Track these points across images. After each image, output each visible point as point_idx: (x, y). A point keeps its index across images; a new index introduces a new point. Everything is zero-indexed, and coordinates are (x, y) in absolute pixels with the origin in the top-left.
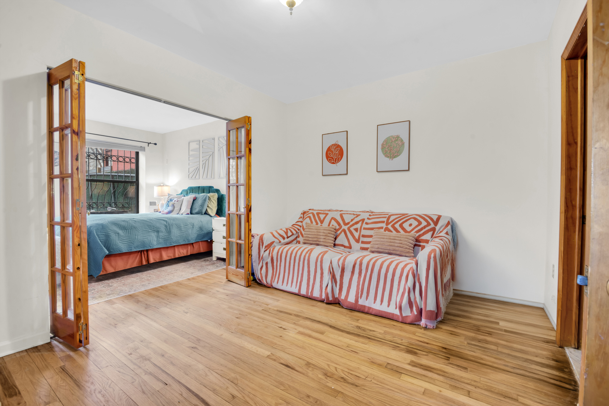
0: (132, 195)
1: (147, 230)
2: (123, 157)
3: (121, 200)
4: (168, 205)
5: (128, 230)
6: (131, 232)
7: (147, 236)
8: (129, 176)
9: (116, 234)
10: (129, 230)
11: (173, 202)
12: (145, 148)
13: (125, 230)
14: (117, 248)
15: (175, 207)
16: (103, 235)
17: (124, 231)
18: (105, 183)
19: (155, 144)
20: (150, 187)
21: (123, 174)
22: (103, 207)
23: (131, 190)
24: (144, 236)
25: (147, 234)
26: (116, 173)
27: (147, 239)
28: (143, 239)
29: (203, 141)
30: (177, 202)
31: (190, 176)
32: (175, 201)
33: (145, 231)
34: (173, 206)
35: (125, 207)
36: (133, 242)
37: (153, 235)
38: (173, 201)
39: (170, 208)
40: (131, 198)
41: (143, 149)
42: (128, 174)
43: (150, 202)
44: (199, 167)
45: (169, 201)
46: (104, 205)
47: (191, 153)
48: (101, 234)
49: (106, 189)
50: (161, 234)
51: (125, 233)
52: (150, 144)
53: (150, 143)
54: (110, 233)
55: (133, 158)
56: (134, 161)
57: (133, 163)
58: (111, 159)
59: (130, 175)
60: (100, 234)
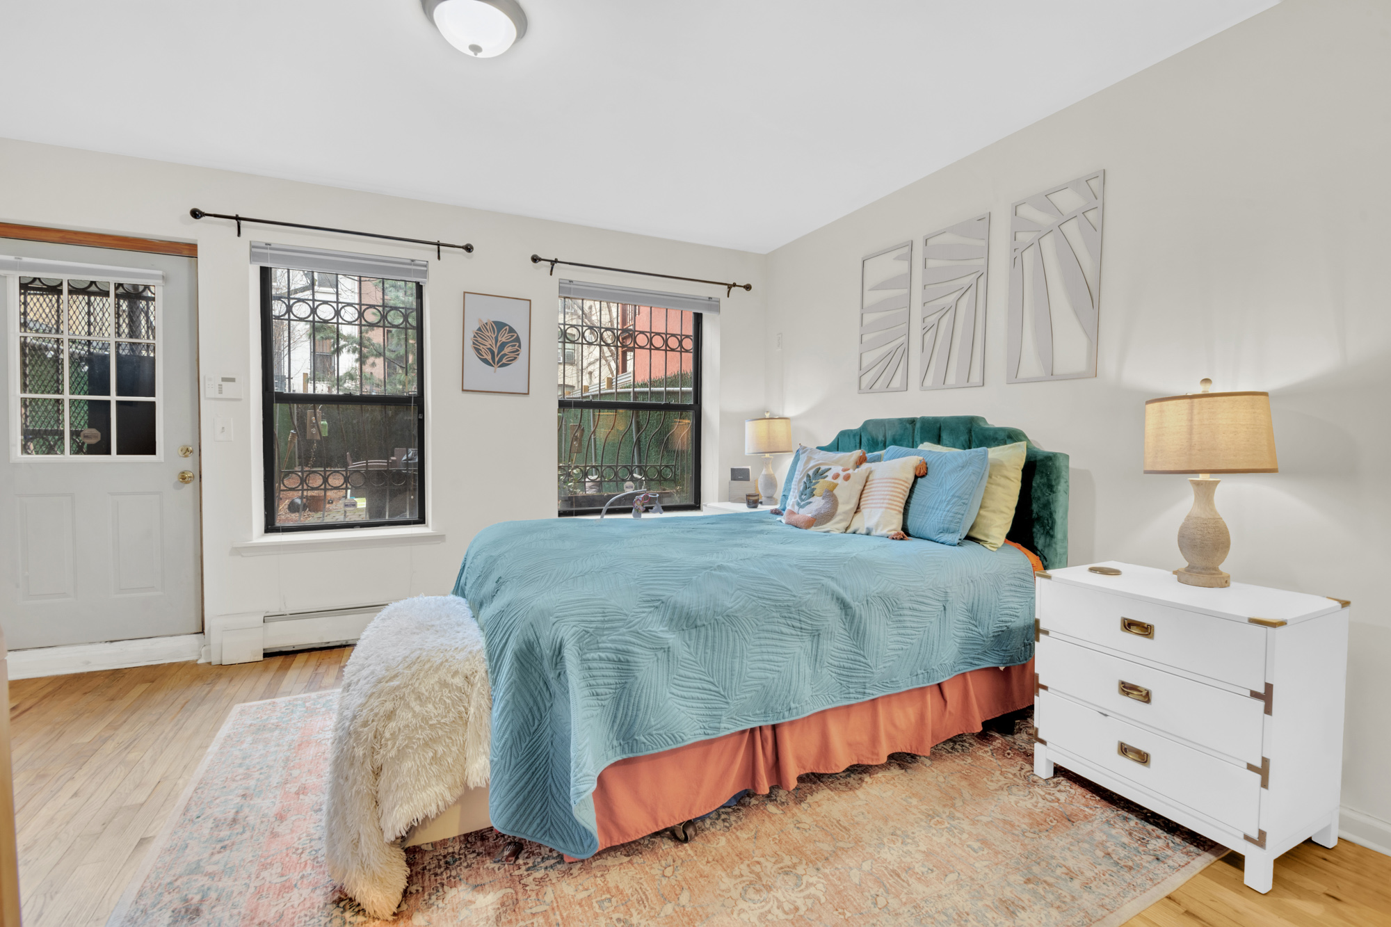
0: (683, 444)
1: (776, 628)
2: (664, 336)
3: (655, 460)
4: (808, 491)
5: (703, 629)
6: (714, 642)
7: (776, 658)
8: (677, 393)
9: (660, 654)
10: (707, 630)
11: (829, 479)
12: (719, 302)
13: (694, 631)
14: (663, 727)
15: (840, 500)
16: (609, 660)
17: (690, 634)
18: (621, 411)
19: (748, 287)
20: (734, 421)
21: (663, 389)
22: (615, 479)
23: (681, 429)
24: (766, 657)
25: (774, 650)
26: (644, 385)
27: (776, 675)
28: (762, 674)
29: (929, 242)
30: (846, 483)
31: (867, 379)
32: (836, 476)
33: (767, 631)
34: (830, 496)
35: (665, 480)
36: (724, 689)
37: (798, 650)
38: (830, 474)
39: (817, 504)
40: (679, 454)
41: (714, 305)
42: (673, 386)
43: (733, 470)
44: (905, 345)
45: (811, 473)
46: (616, 474)
47: (871, 298)
48: (601, 659)
49: (621, 427)
50: (827, 646)
51: (692, 643)
52: (733, 288)
53: (734, 285)
54: (636, 649)
55: (687, 337)
56: (688, 344)
57: (687, 351)
58: (635, 342)
59: (679, 389)
60: (594, 659)
